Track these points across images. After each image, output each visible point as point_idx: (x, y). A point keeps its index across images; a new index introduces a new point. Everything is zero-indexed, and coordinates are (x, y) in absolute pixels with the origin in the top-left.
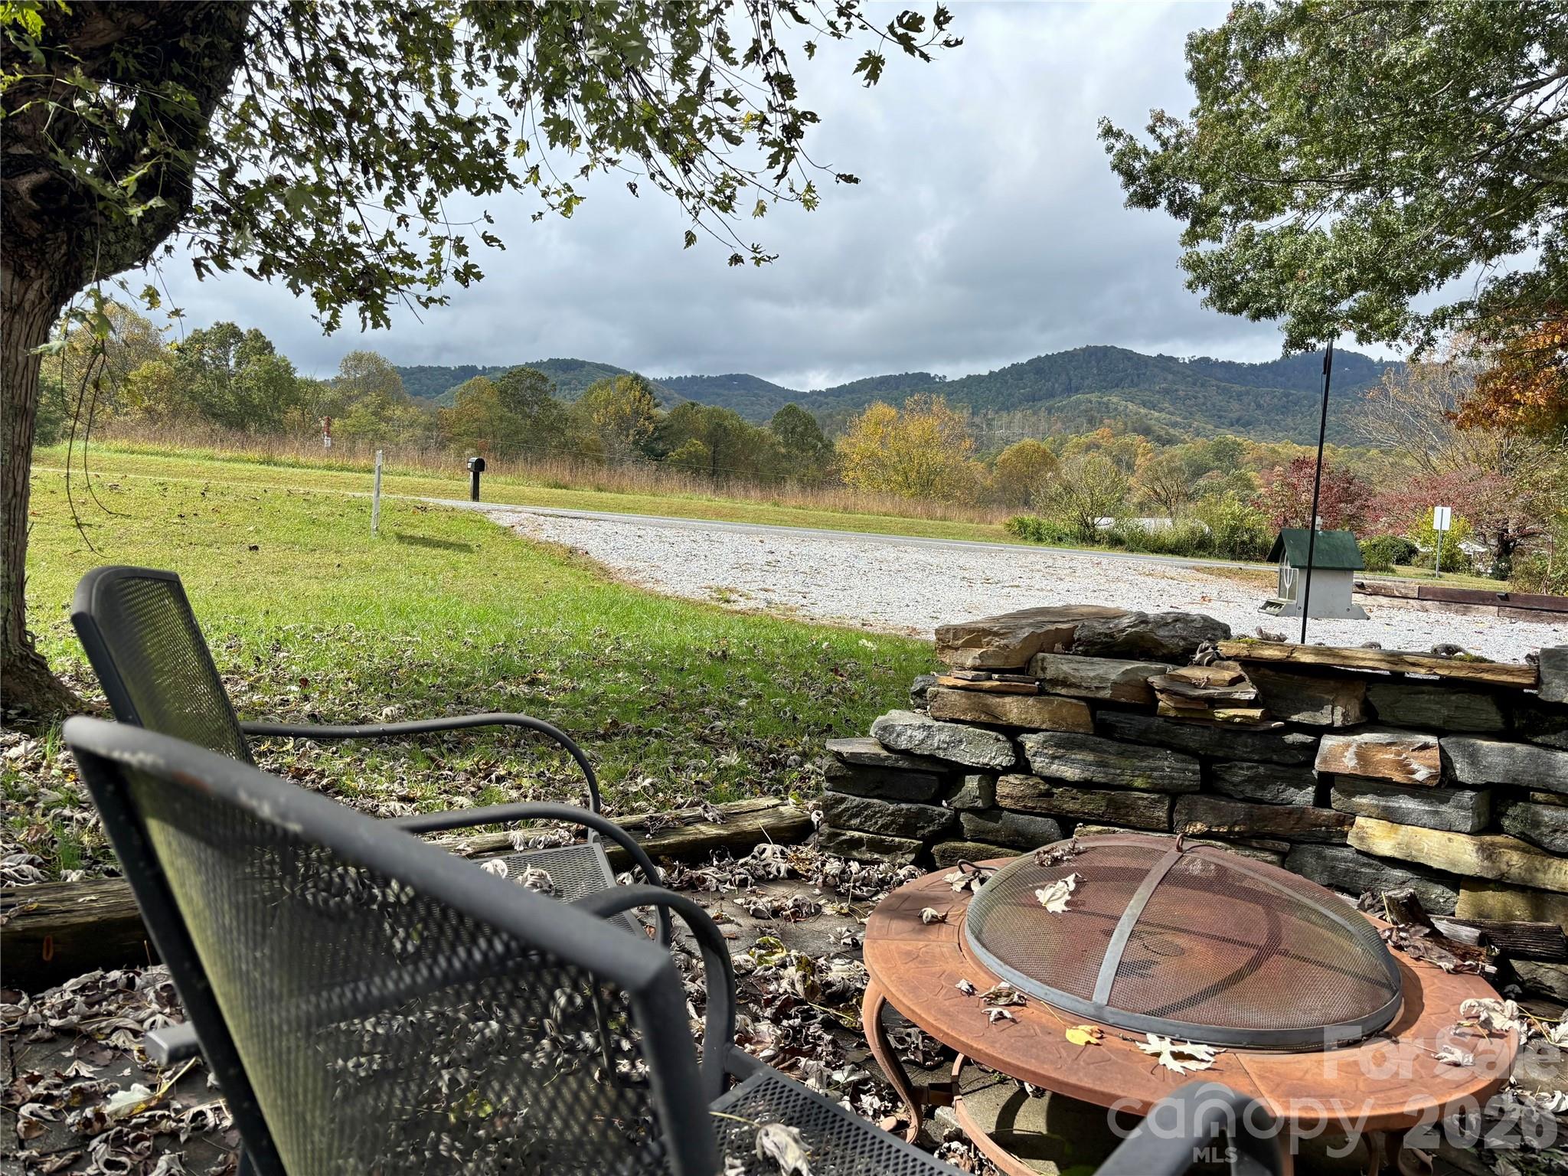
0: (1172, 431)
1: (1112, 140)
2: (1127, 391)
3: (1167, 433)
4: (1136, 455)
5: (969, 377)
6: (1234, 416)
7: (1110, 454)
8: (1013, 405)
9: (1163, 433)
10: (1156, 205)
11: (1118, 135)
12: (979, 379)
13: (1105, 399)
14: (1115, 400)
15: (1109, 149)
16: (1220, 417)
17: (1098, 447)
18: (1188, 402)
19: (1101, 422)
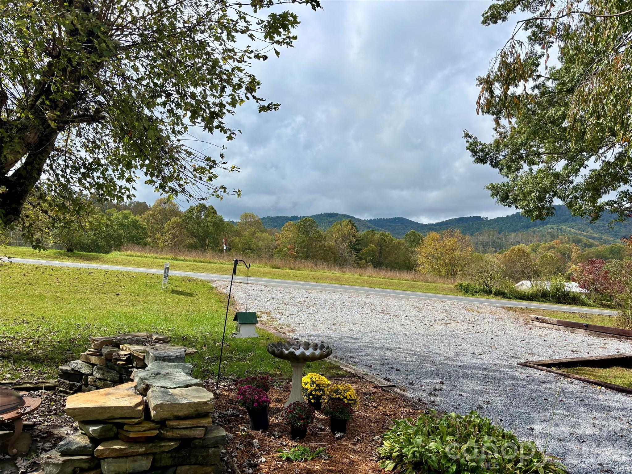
0: (592, 241)
1: (469, 139)
2: (570, 224)
3: (589, 242)
4: (572, 252)
5: (498, 218)
6: (623, 234)
7: (560, 251)
8: (518, 230)
9: (587, 242)
10: (486, 163)
11: (472, 137)
12: (502, 219)
13: (560, 227)
14: (564, 228)
15: (467, 142)
16: (616, 235)
17: (554, 248)
18: (600, 229)
19: (558, 237)
